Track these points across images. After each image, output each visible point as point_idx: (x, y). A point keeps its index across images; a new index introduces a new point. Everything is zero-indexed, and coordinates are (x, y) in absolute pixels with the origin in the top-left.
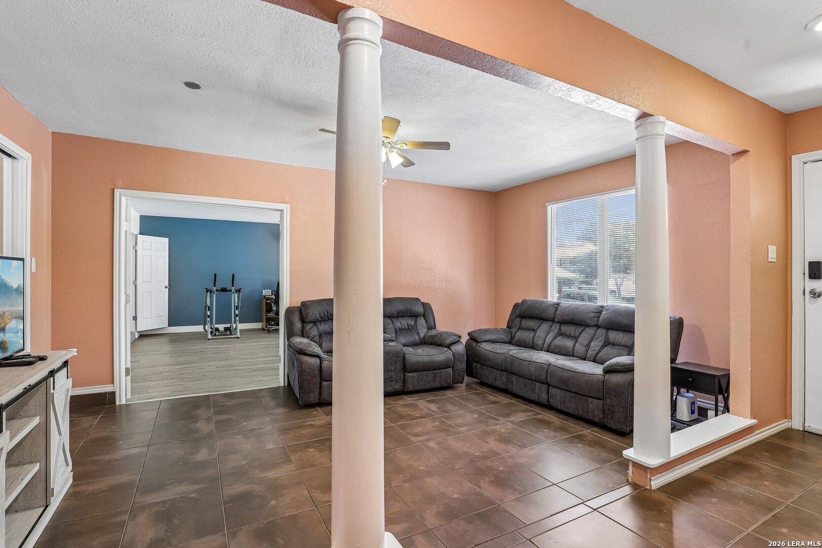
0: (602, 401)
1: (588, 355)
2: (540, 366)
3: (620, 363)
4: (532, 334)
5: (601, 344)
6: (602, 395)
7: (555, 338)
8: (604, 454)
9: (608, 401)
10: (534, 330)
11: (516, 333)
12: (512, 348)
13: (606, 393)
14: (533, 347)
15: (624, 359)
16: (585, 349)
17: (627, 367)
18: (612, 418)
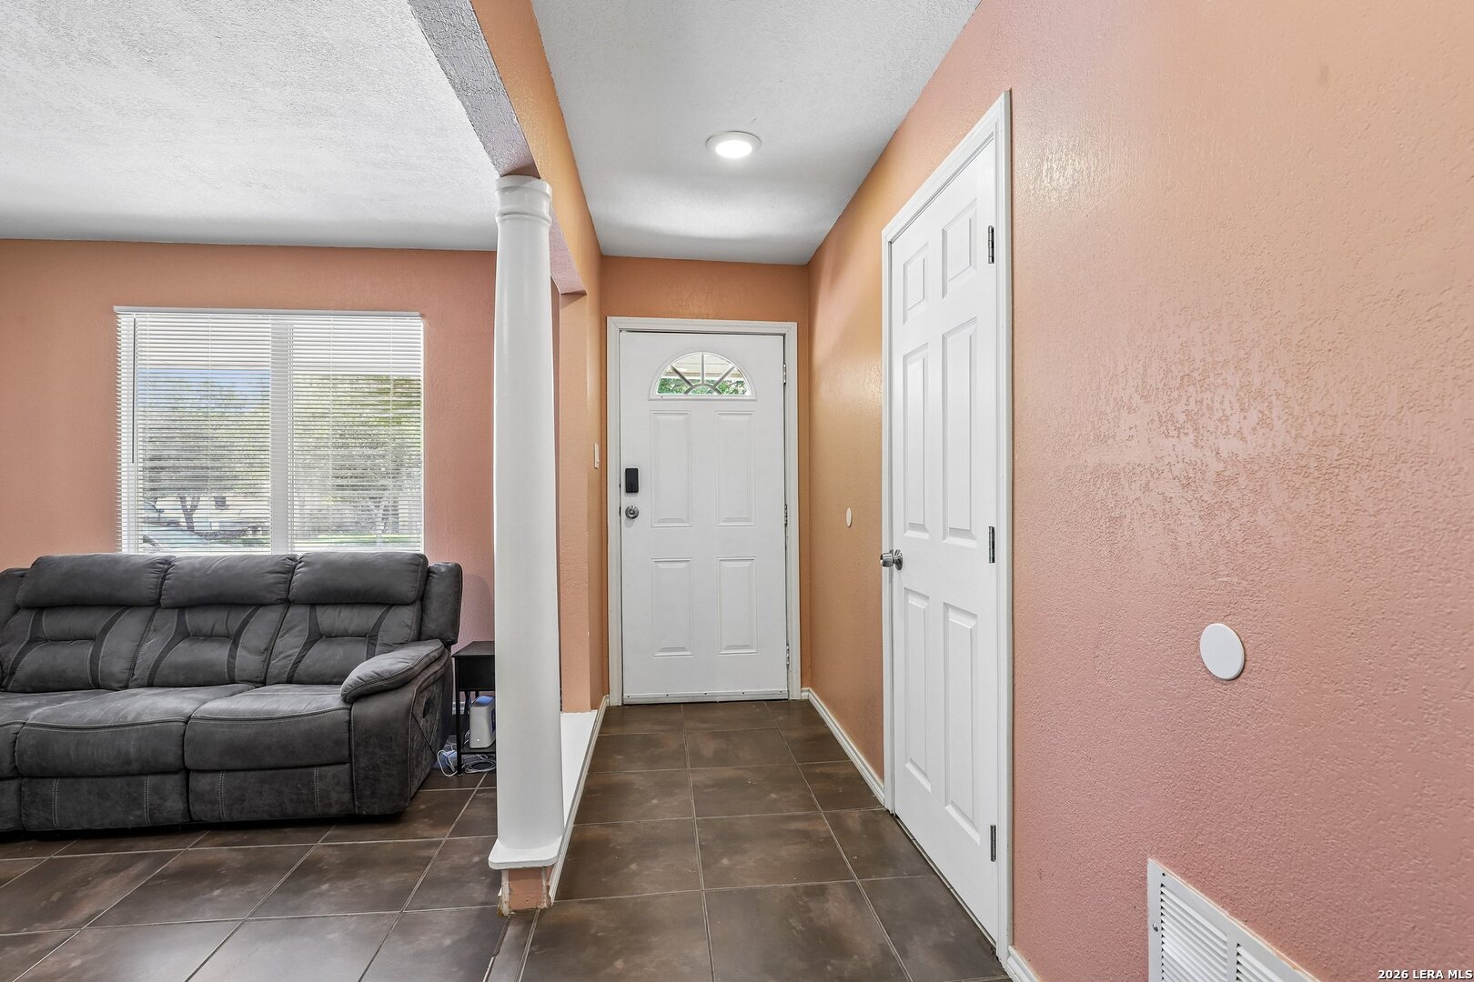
0: (347, 766)
1: (273, 671)
2: (155, 729)
3: (382, 672)
4: (87, 650)
5: (302, 640)
6: (347, 753)
7: (169, 647)
8: (388, 880)
9: (363, 762)
10: (93, 638)
11: (22, 654)
12: (25, 704)
13: (357, 745)
14: (96, 683)
15: (389, 661)
16: (262, 658)
17: (400, 677)
18: (374, 794)
